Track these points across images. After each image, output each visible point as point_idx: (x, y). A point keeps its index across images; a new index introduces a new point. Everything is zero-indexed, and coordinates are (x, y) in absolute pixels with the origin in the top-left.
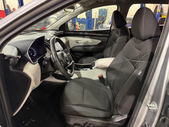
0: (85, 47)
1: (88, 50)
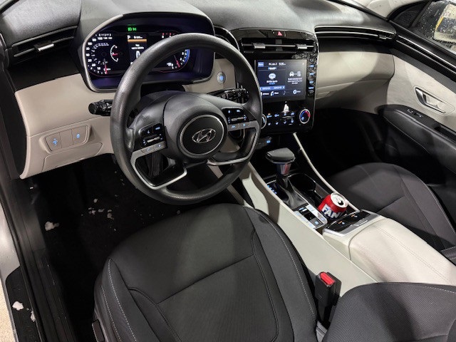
0: (436, 135)
1: (438, 151)
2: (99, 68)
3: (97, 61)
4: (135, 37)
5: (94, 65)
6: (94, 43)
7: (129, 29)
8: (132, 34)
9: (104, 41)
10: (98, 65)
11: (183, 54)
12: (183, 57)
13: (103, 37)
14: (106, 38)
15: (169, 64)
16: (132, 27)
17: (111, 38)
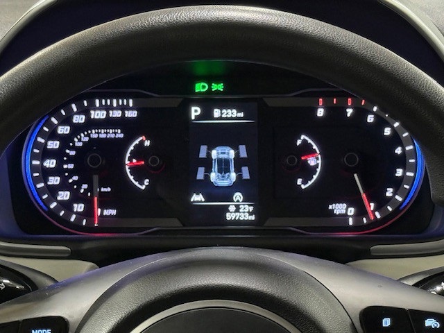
2: (79, 207)
3: (79, 183)
4: (217, 113)
5: (64, 196)
6: (77, 129)
7: (200, 87)
8: (209, 102)
9: (108, 123)
10: (76, 198)
11: (399, 172)
12: (397, 184)
13: (108, 108)
14: (117, 114)
15: (339, 208)
16: (210, 79)
17: (131, 114)
